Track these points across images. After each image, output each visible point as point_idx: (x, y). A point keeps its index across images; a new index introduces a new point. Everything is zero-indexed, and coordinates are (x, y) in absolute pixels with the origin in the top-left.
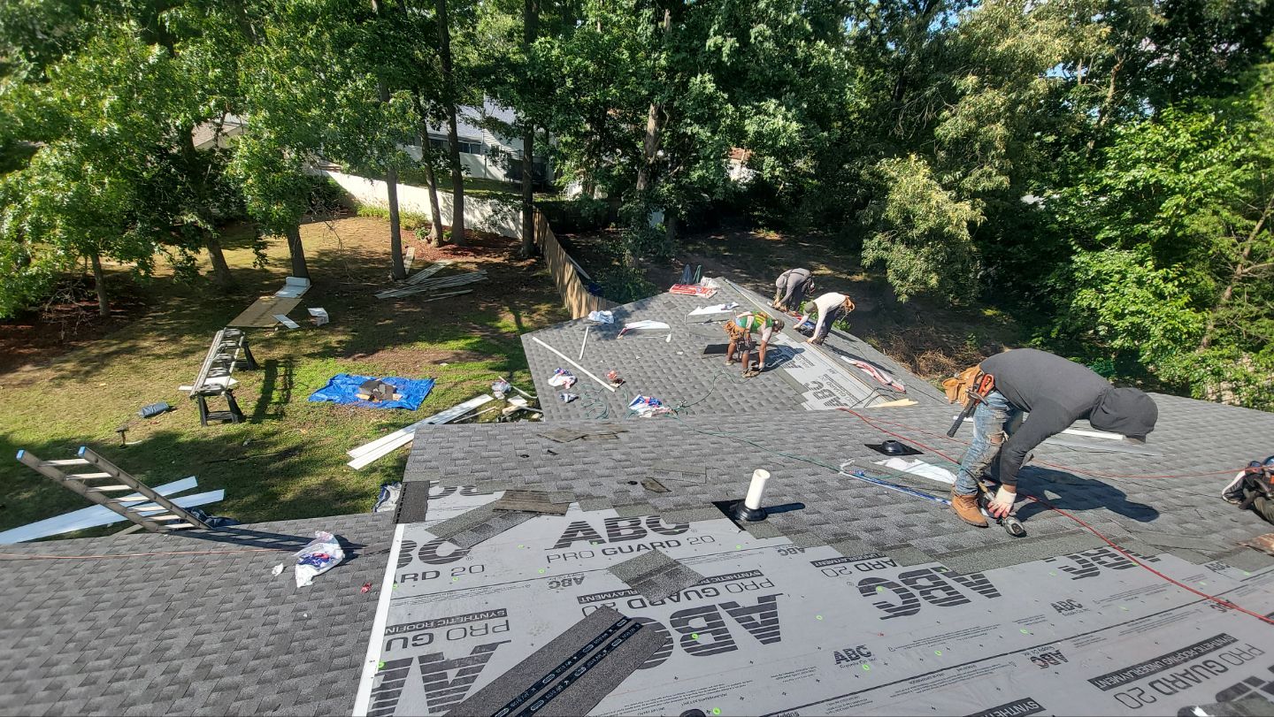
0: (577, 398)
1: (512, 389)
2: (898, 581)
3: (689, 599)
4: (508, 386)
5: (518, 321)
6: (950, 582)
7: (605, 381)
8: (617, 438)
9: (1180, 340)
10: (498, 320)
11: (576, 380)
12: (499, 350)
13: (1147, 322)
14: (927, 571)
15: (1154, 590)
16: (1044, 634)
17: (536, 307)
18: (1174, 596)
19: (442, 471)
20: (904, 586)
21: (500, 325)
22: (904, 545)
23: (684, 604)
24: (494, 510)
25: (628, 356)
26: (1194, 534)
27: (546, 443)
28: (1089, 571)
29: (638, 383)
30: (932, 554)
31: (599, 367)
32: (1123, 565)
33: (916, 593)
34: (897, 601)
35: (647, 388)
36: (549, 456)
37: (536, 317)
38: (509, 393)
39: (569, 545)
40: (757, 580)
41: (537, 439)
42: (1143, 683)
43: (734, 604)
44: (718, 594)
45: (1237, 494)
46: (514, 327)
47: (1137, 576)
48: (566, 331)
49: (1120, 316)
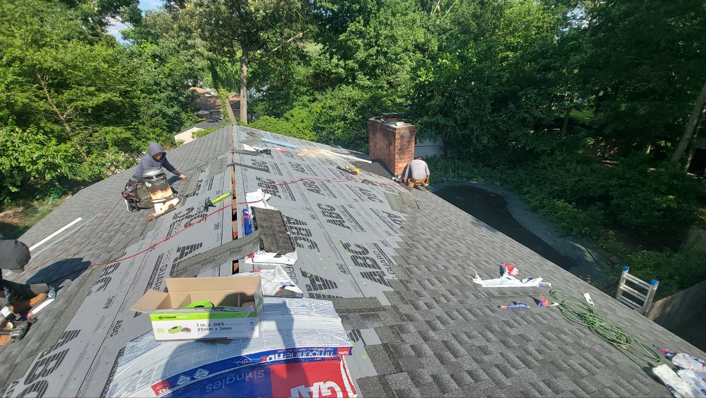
2: (26, 386)
6: (52, 354)
9: (75, 159)
13: (50, 160)
14: (37, 363)
15: (132, 263)
16: (108, 323)
18: (139, 258)
26: (129, 233)
28: (107, 281)
30: (32, 354)
32: (116, 266)
45: (132, 208)
47: (124, 264)
49: (34, 163)
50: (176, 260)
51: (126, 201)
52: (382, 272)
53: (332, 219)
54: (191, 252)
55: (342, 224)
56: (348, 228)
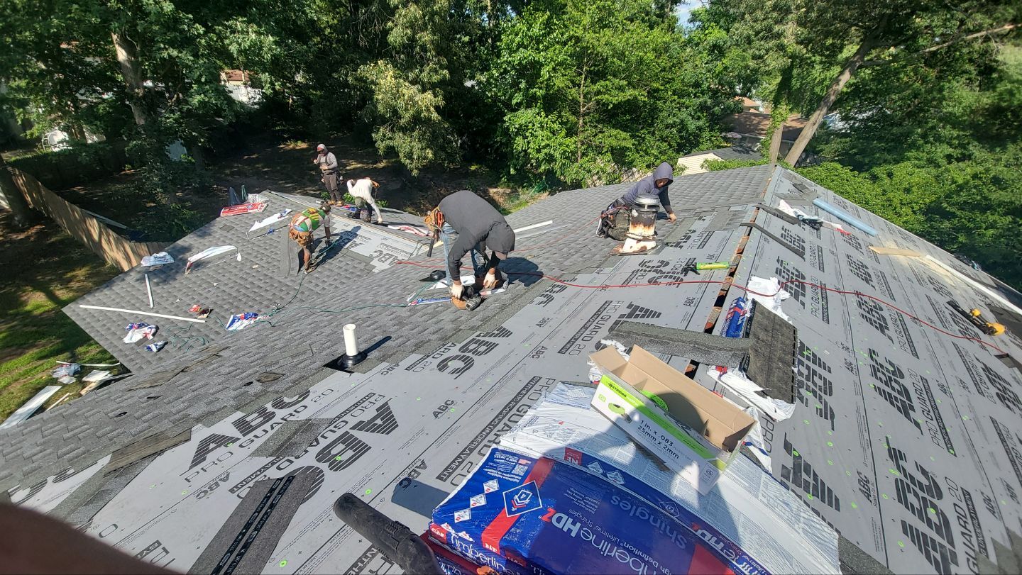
0: (166, 343)
1: (82, 367)
2: (460, 353)
3: (326, 438)
4: (74, 367)
5: (52, 296)
6: (487, 339)
7: (191, 316)
8: (220, 356)
9: (571, 157)
10: (24, 303)
11: (157, 328)
12: (42, 335)
13: (552, 152)
14: (474, 339)
15: (577, 294)
16: (535, 341)
17: (69, 275)
18: (586, 293)
19: (19, 475)
20: (463, 354)
21: (28, 308)
22: (457, 330)
23: (323, 443)
24: (105, 476)
25: (204, 286)
26: (588, 259)
27: (143, 392)
28: (550, 299)
29: (226, 307)
30: (473, 329)
31: (178, 307)
32: (563, 288)
33: (470, 355)
34: (460, 364)
35: (237, 307)
36: (152, 401)
37: (74, 285)
38: (80, 374)
39: (204, 459)
40: (372, 399)
41: (131, 393)
42: (579, 341)
43: (361, 422)
44: (347, 423)
45: (602, 232)
46: (50, 305)
47: (570, 290)
48: (118, 287)
49: (538, 151)
50: (622, 316)
51: (600, 221)
52: (954, 555)
53: (888, 390)
54: (643, 316)
55: (906, 410)
56: (917, 425)
